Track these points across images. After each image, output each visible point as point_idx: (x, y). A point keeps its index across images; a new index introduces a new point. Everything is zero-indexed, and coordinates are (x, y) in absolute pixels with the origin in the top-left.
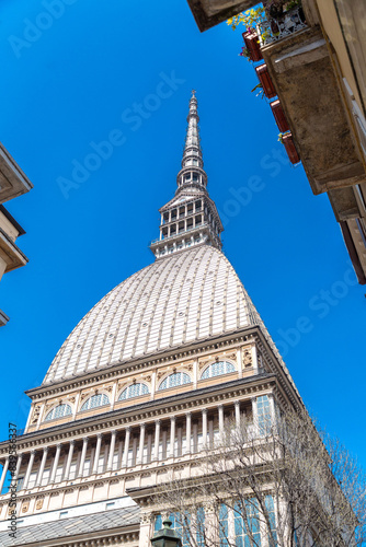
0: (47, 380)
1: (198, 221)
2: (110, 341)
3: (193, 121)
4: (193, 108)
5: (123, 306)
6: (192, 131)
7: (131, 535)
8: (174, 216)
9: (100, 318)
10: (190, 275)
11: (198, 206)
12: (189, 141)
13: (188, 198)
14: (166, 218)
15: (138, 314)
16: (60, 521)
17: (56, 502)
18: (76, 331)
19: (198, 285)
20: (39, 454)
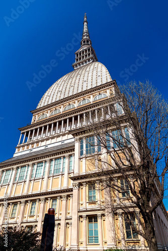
0: (38, 107)
1: (89, 55)
2: (59, 93)
3: (85, 23)
4: (85, 19)
5: (64, 82)
6: (85, 26)
7: (71, 150)
8: (80, 54)
9: (56, 87)
10: (88, 70)
11: (89, 50)
12: (85, 30)
13: (85, 48)
14: (77, 56)
15: (69, 84)
16: (45, 149)
17: (44, 143)
18: (47, 92)
19: (91, 72)
20: (36, 130)
